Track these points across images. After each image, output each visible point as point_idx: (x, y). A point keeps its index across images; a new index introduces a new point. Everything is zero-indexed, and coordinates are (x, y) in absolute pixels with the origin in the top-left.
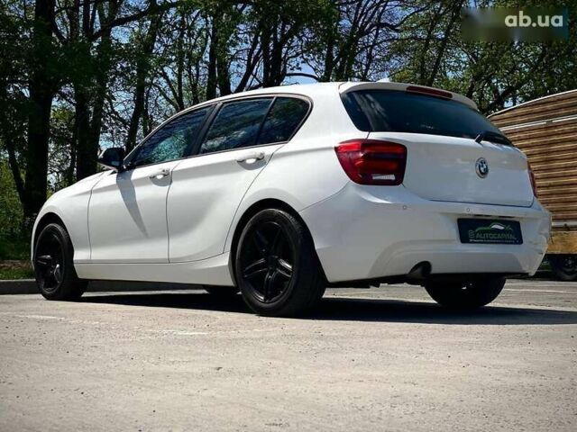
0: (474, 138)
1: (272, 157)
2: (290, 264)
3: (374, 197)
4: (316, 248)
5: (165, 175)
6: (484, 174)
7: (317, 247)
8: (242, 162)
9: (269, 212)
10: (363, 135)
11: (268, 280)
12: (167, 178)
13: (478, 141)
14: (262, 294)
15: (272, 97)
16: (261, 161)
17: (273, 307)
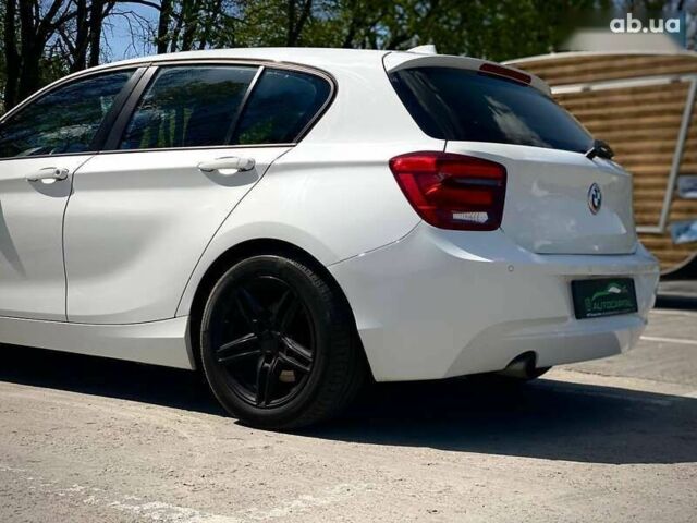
0: (584, 152)
1: (268, 168)
2: (307, 347)
3: (461, 250)
4: (358, 328)
5: (59, 179)
6: (596, 208)
7: (360, 325)
8: (211, 173)
9: (270, 261)
10: (436, 145)
11: (265, 370)
12: (64, 185)
13: (590, 157)
14: (253, 391)
15: (258, 66)
16: (247, 174)
17: (273, 416)
